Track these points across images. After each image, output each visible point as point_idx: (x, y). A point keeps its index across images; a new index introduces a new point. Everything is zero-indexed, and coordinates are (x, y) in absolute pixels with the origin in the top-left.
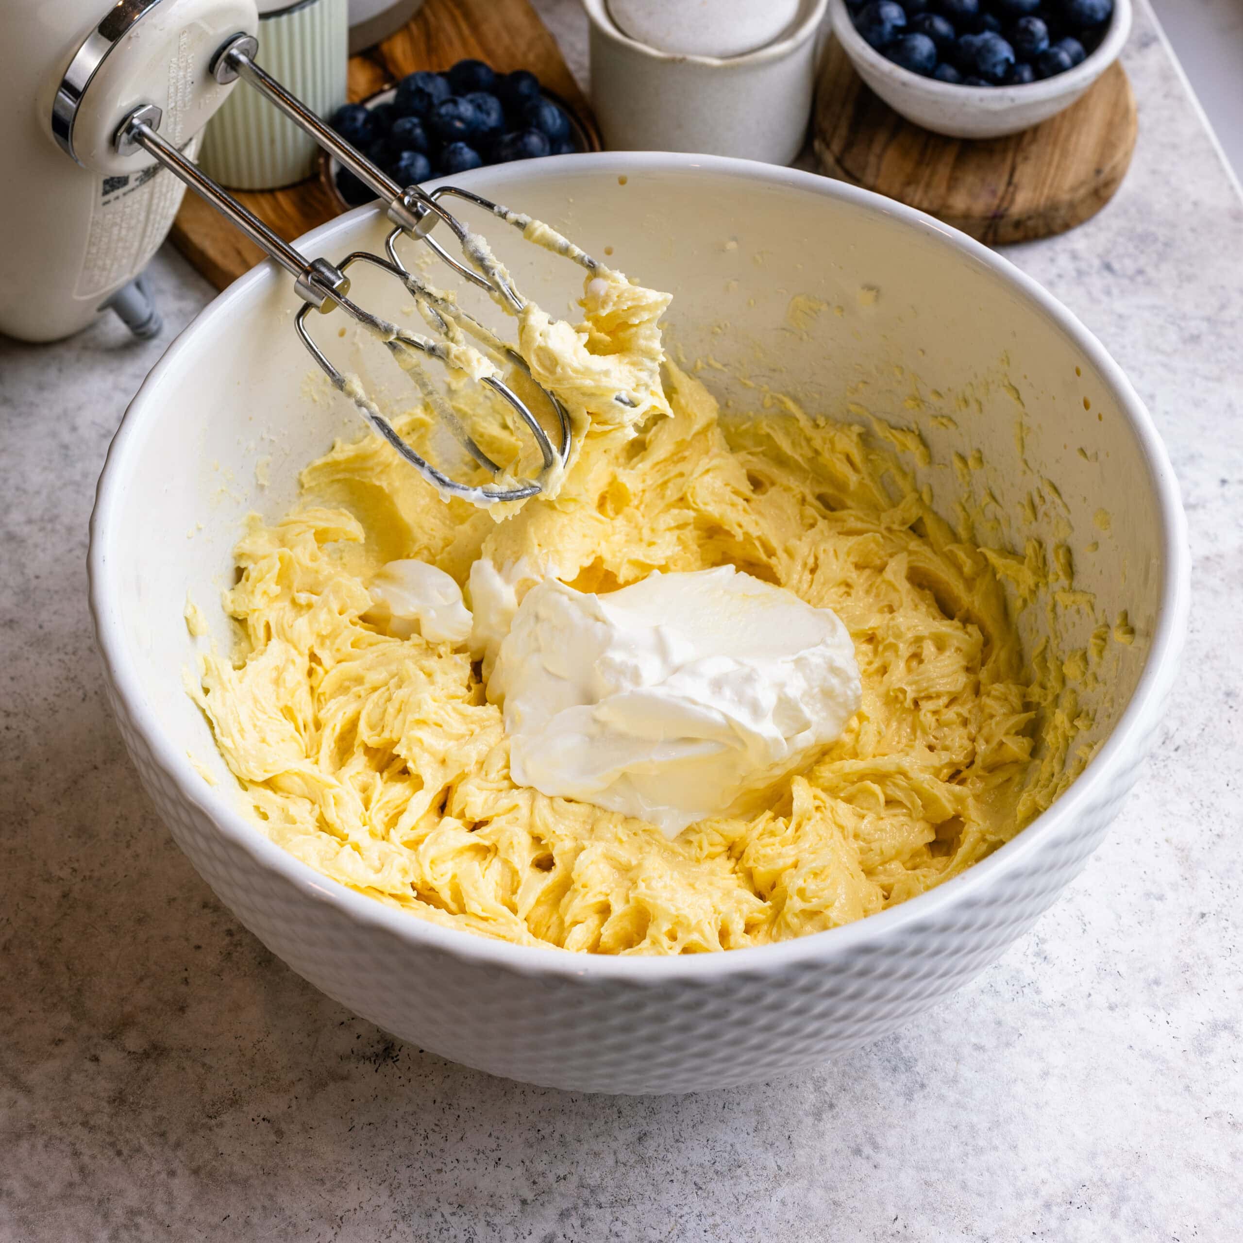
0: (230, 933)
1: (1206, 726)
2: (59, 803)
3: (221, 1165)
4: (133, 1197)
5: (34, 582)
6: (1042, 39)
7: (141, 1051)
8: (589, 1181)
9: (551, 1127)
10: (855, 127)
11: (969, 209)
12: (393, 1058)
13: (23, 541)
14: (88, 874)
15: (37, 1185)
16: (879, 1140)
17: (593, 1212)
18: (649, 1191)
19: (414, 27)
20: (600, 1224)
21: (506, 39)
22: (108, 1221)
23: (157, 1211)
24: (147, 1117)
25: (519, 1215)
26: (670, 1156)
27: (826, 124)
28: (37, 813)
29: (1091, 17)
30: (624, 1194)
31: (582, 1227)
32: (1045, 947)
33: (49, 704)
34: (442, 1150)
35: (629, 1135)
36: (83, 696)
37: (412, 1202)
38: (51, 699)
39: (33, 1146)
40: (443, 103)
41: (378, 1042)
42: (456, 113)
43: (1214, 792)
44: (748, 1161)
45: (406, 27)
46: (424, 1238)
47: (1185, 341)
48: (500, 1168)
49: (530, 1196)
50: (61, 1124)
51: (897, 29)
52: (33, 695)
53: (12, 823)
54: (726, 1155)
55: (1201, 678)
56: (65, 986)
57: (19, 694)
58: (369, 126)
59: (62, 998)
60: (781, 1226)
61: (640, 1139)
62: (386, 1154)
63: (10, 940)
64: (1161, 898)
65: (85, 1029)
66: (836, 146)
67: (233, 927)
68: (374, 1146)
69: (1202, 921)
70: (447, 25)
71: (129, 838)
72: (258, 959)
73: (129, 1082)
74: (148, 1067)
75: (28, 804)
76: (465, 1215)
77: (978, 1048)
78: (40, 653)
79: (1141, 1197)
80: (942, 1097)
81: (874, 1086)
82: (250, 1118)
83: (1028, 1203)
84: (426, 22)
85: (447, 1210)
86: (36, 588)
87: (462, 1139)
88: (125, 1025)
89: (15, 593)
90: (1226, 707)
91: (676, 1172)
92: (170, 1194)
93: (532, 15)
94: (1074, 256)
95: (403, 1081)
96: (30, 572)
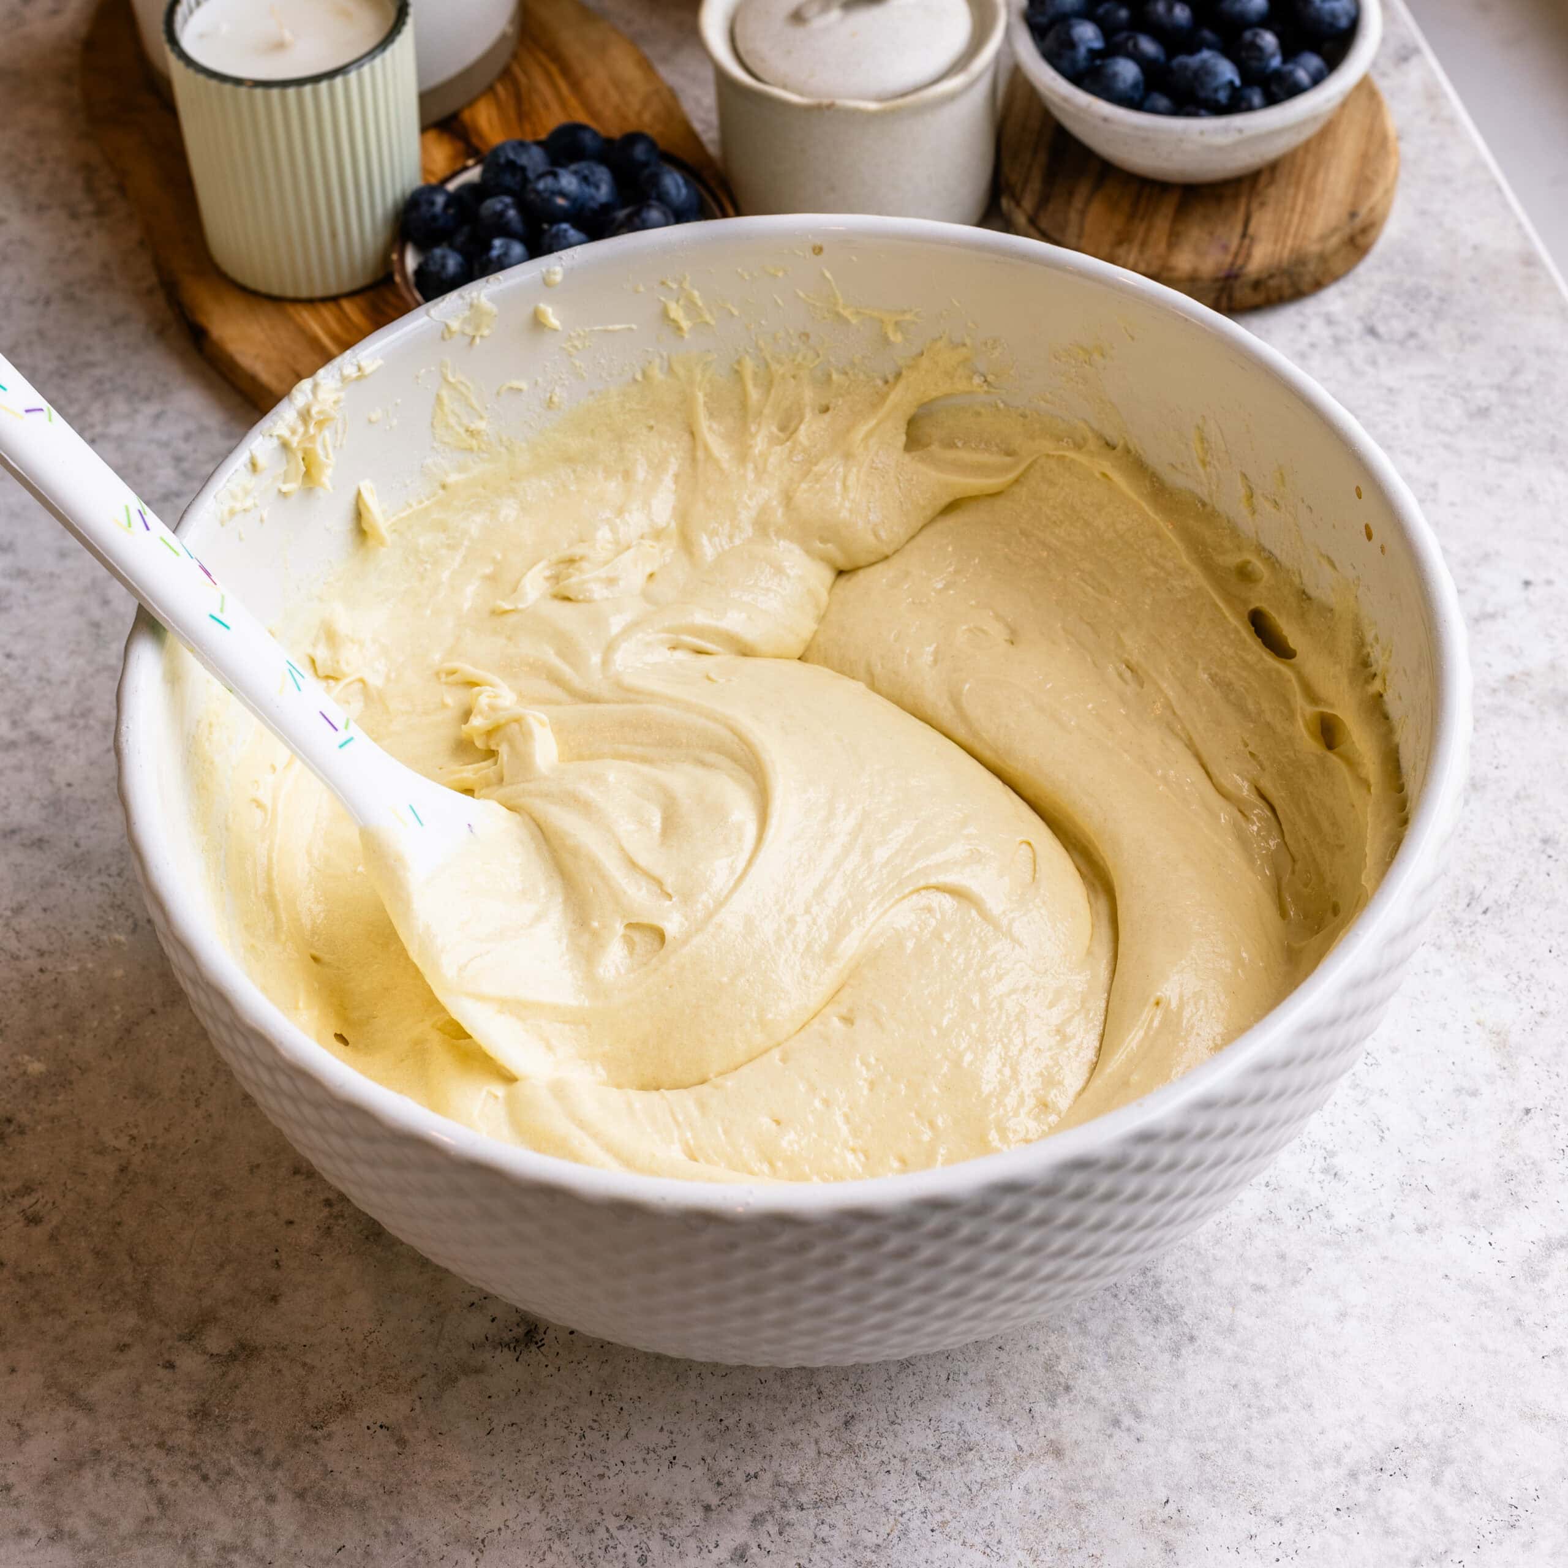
0: (328, 1203)
1: (1520, 881)
2: (110, 1058)
3: (332, 1485)
4: (225, 1531)
5: (66, 792)
6: (1273, 55)
7: (226, 1352)
8: (787, 1478)
9: (736, 1415)
10: (1051, 177)
11: (1195, 270)
12: (536, 1343)
13: (49, 742)
14: (149, 1141)
15: (104, 1523)
16: (1142, 1407)
17: (793, 1515)
18: (861, 1486)
19: (500, 89)
20: (802, 1529)
21: (614, 96)
22: (196, 1561)
23: (254, 1545)
24: (238, 1432)
25: (703, 1524)
26: (884, 1442)
27: (1014, 177)
28: (83, 1071)
29: (1331, 25)
30: (830, 1490)
31: (781, 1533)
32: (1336, 1161)
33: (92, 938)
34: (603, 1451)
35: (833, 1419)
36: (132, 926)
37: (569, 1517)
38: (94, 931)
39: (98, 1476)
40: (540, 177)
41: (518, 1325)
42: (556, 187)
43: (1533, 961)
44: (982, 1442)
45: (491, 89)
46: (585, 1558)
47: (1471, 416)
48: (676, 1468)
49: (714, 1501)
50: (132, 1446)
51: (1093, 53)
52: (71, 929)
53: (54, 1085)
54: (954, 1437)
55: (1511, 823)
56: (128, 1278)
57: (54, 928)
58: (451, 211)
59: (125, 1294)
60: (1026, 1519)
61: (846, 1423)
62: (534, 1460)
63: (57, 1227)
64: (1474, 1094)
65: (156, 1329)
66: (1028, 203)
67: (332, 1196)
68: (519, 1451)
69: (1526, 1118)
70: (542, 84)
71: (199, 1095)
72: (365, 1232)
73: (213, 1391)
74: (236, 1371)
75: (71, 1062)
76: (636, 1527)
77: (1258, 1288)
78: (78, 877)
79: (1469, 1458)
80: (1216, 1351)
81: (1132, 1342)
82: (365, 1425)
83: (1329, 1473)
84: (515, 82)
85: (613, 1523)
86: (69, 798)
87: (627, 1436)
88: (203, 1322)
89: (44, 807)
90: (1544, 857)
91: (894, 1461)
92: (271, 1523)
93: (646, 66)
94: (1330, 321)
95: (551, 1369)
96: (60, 778)
